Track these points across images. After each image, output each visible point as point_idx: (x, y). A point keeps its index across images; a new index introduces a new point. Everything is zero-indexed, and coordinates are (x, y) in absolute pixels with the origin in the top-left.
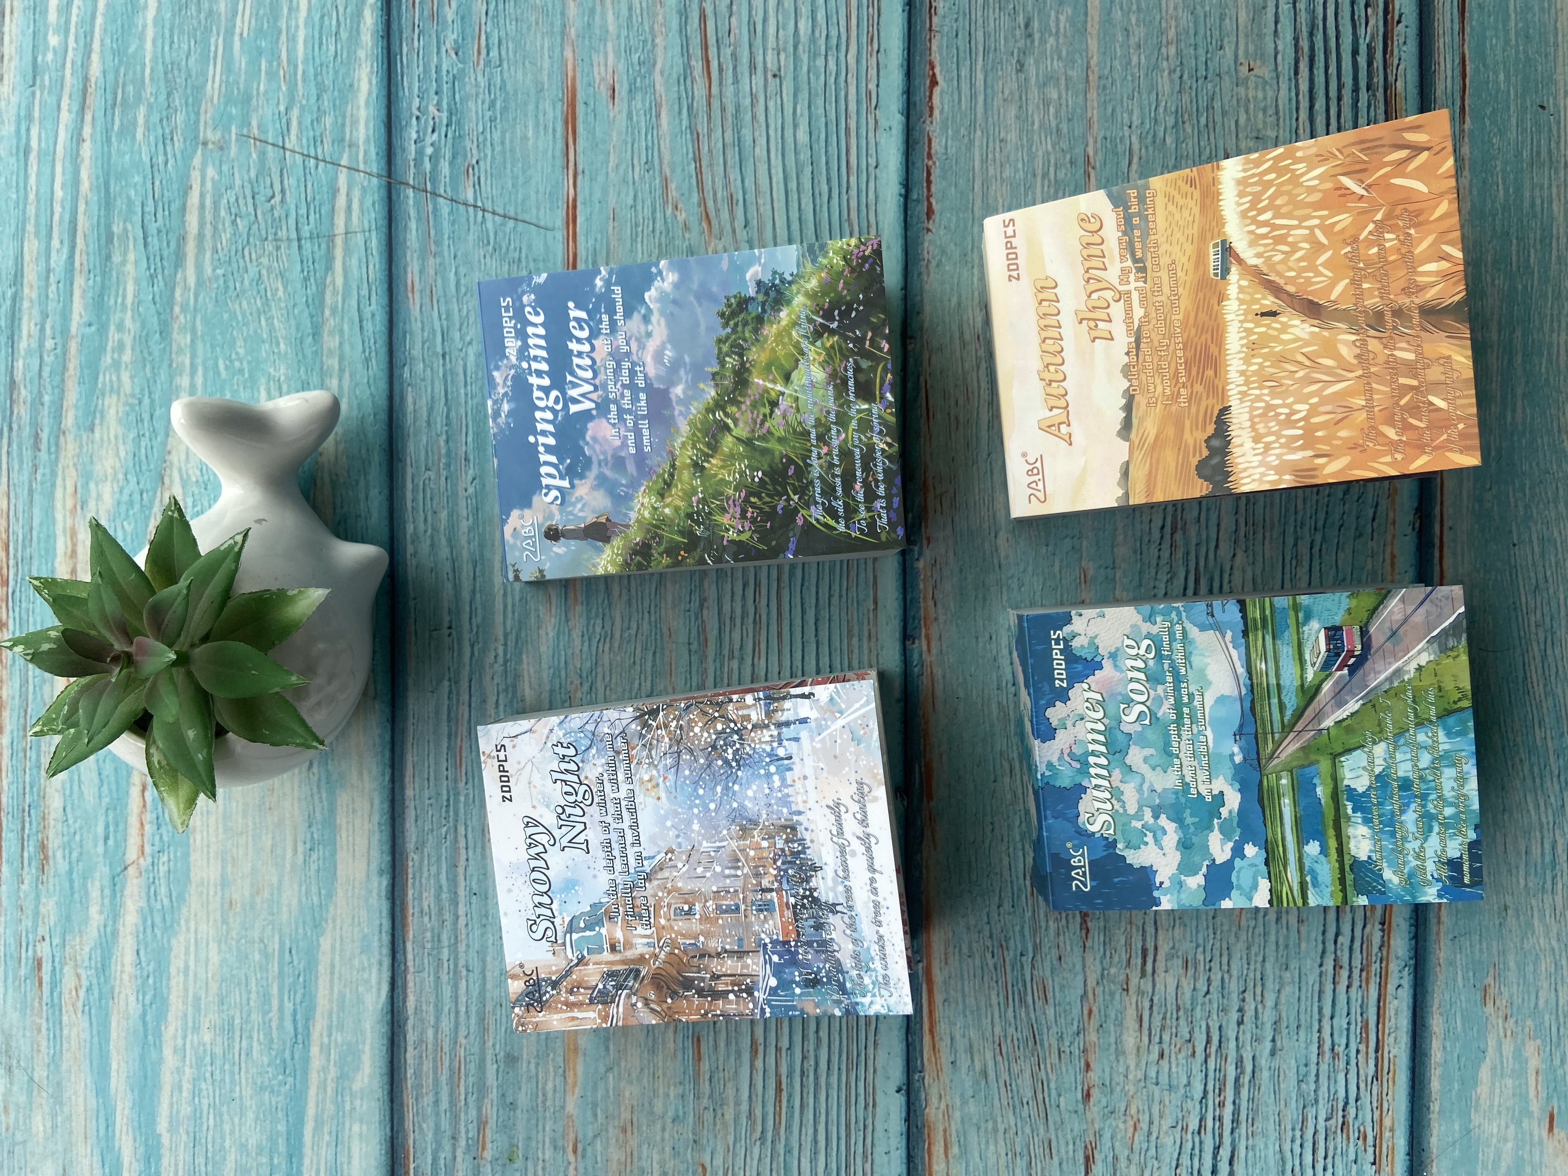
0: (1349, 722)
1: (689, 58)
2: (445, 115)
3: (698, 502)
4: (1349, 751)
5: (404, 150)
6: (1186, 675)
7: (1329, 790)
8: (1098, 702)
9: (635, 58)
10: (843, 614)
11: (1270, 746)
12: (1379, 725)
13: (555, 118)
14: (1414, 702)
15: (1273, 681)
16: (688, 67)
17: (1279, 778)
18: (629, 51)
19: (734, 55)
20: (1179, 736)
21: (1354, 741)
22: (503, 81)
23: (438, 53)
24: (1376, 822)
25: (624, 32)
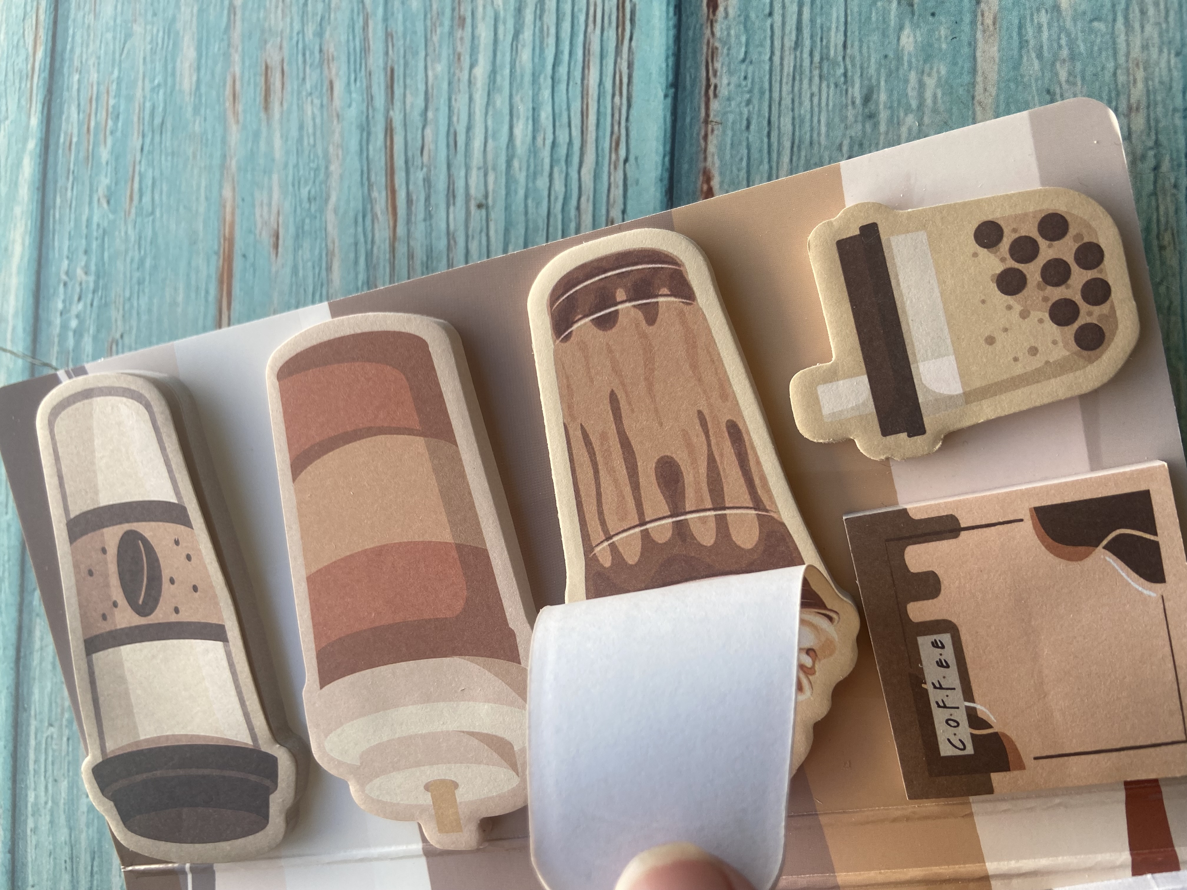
1: (370, 186)
2: (92, 279)
5: (49, 324)
9: (304, 192)
13: (209, 276)
16: (368, 200)
18: (297, 183)
19: (427, 181)
22: (155, 233)
23: (90, 203)
25: (293, 160)
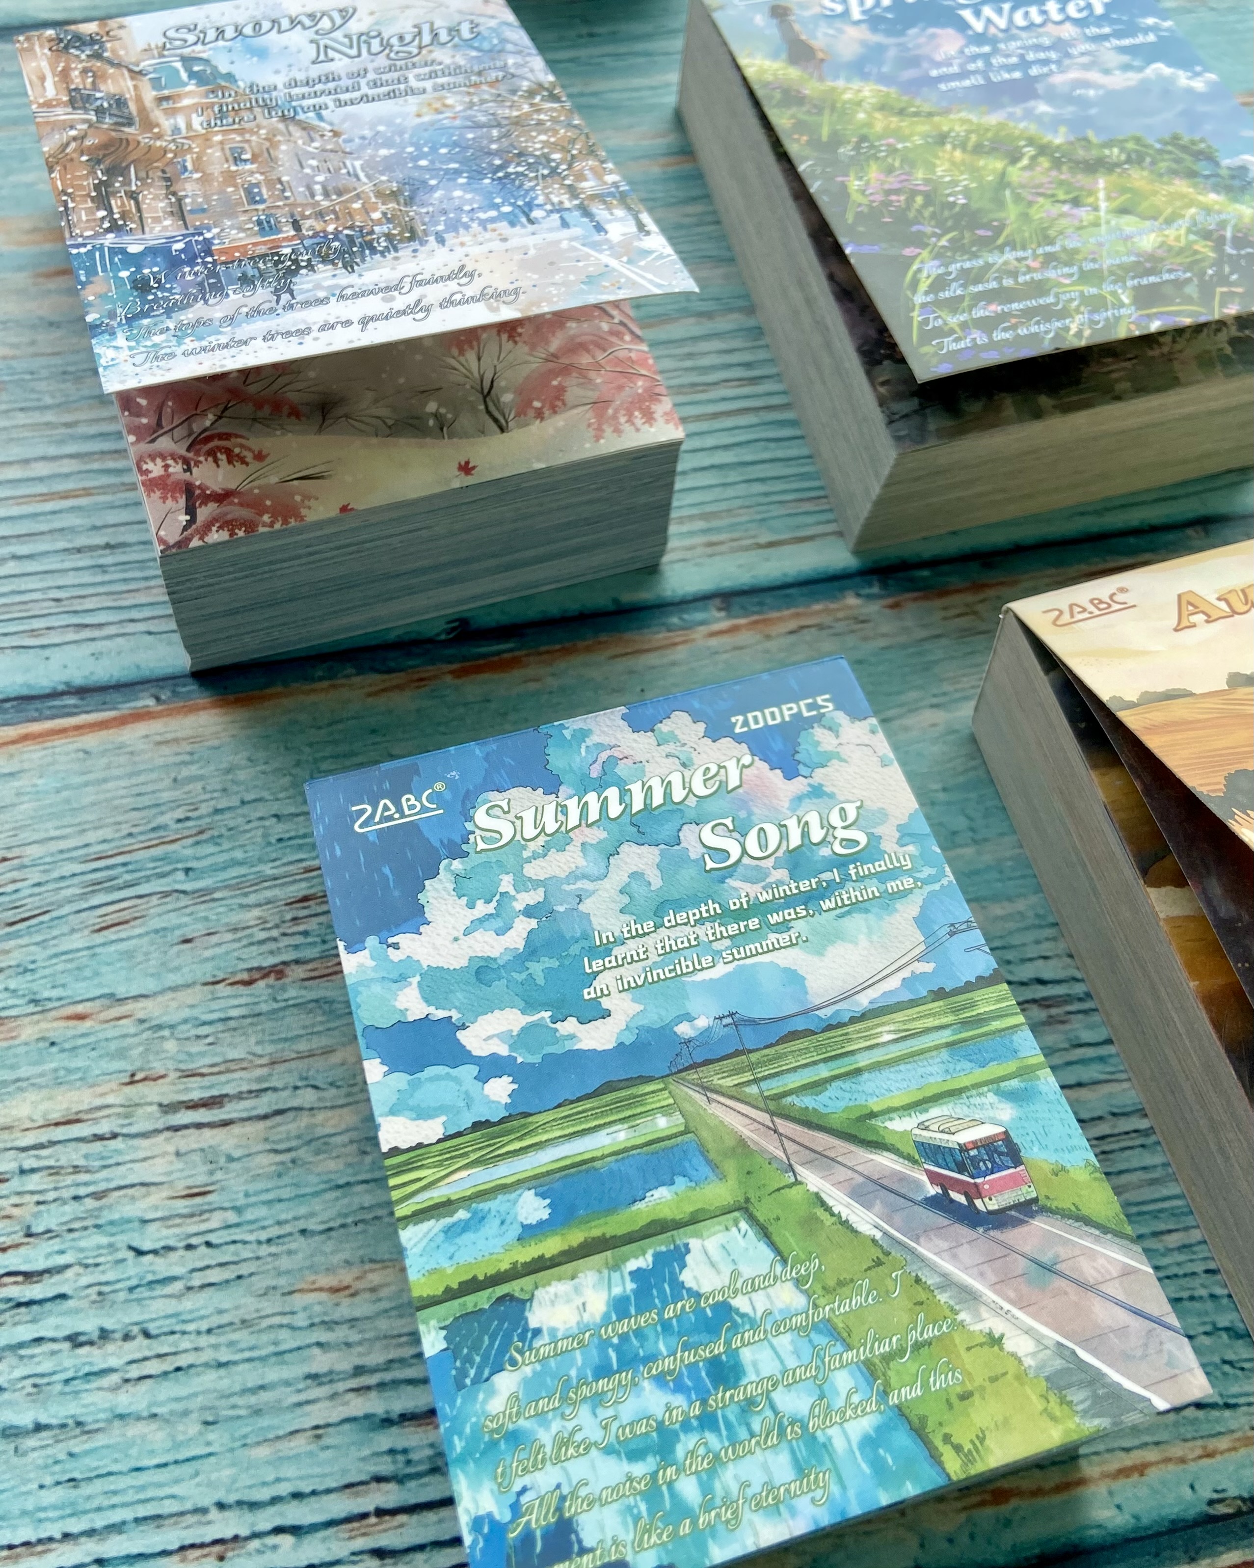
0: (828, 1220)
3: (889, 145)
4: (765, 1233)
6: (821, 911)
7: (667, 1213)
8: (723, 784)
10: (739, 503)
11: (729, 1082)
12: (841, 1284)
14: (918, 1346)
15: (863, 1060)
17: (665, 1110)
20: (701, 921)
21: (788, 1238)
24: (623, 1327)
